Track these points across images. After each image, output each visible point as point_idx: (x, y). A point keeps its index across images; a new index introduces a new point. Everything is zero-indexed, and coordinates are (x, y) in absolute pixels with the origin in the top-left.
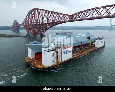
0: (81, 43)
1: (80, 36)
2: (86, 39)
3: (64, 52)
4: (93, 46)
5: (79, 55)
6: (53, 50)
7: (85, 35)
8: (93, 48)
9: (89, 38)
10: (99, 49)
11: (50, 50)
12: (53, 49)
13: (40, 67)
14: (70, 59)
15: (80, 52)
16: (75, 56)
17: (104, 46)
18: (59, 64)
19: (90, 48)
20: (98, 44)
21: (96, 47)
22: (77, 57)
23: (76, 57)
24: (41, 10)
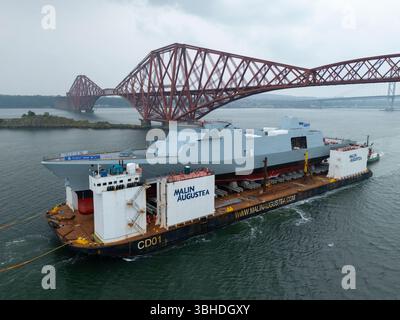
0: (265, 161)
1: (266, 134)
2: (288, 146)
3: (177, 192)
4: (318, 171)
5: (248, 205)
6: (130, 186)
7: (286, 132)
8: (319, 178)
10: (341, 183)
11: (119, 184)
12: (133, 181)
13: (82, 241)
14: (203, 219)
15: (261, 192)
16: (230, 209)
18: (156, 236)
19: (304, 180)
20: (337, 167)
21: (329, 175)
22: (239, 211)
23: (233, 213)
24: (200, 50)
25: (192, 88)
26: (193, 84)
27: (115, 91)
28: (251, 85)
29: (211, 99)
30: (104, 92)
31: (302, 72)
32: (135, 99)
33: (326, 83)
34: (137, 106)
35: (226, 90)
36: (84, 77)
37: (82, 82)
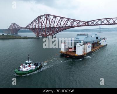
2: (96, 39)
7: (95, 36)
9: (97, 38)
10: (104, 46)
17: (107, 45)
18: (86, 54)
20: (103, 43)
21: (101, 45)
24: (54, 16)
25: (52, 27)
26: (52, 25)
27: (26, 28)
28: (70, 26)
29: (58, 30)
30: (22, 28)
31: (84, 22)
32: (33, 30)
33: (90, 25)
34: (34, 32)
35: (62, 27)
36: (14, 23)
37: (13, 25)
